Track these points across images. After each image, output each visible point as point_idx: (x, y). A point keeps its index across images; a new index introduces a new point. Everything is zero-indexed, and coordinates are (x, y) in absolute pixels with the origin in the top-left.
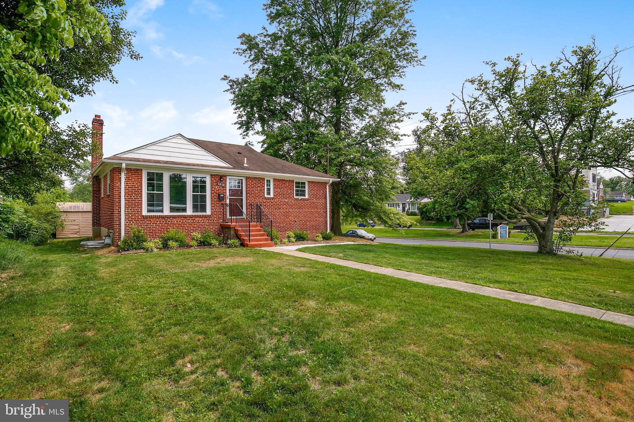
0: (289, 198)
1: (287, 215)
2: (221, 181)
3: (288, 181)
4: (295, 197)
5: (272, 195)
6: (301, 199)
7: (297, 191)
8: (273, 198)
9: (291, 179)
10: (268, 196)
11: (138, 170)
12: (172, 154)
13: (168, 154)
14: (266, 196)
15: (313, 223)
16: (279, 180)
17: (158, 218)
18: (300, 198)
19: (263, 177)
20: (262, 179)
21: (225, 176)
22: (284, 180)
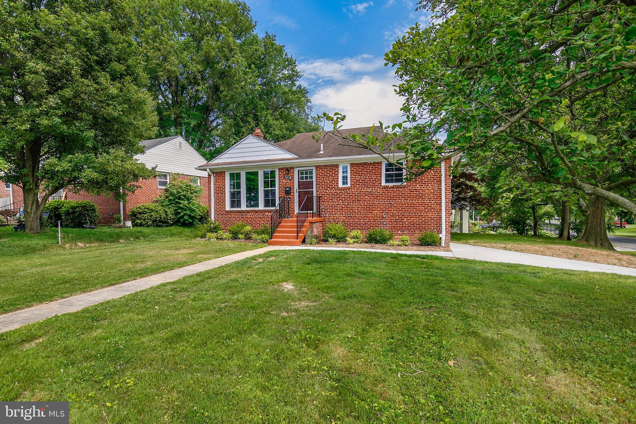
0: (374, 186)
1: (370, 208)
2: (288, 174)
3: (371, 164)
4: (383, 183)
5: (349, 185)
6: (393, 187)
7: (387, 176)
8: (349, 188)
9: (376, 161)
10: (345, 186)
11: (222, 172)
12: (245, 155)
13: (241, 155)
14: (340, 185)
15: (415, 220)
16: (358, 165)
17: (236, 213)
18: (391, 185)
19: (335, 164)
20: (334, 166)
21: (292, 168)
22: (366, 163)
